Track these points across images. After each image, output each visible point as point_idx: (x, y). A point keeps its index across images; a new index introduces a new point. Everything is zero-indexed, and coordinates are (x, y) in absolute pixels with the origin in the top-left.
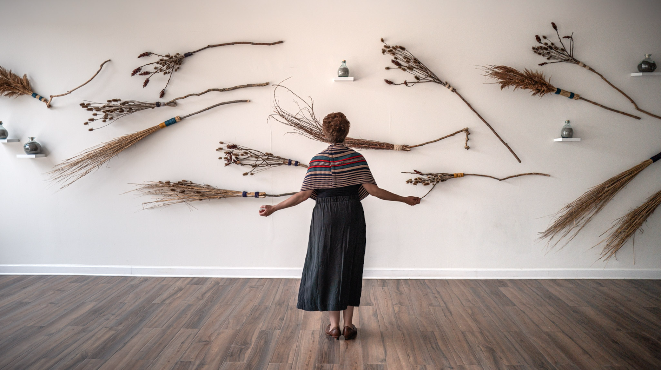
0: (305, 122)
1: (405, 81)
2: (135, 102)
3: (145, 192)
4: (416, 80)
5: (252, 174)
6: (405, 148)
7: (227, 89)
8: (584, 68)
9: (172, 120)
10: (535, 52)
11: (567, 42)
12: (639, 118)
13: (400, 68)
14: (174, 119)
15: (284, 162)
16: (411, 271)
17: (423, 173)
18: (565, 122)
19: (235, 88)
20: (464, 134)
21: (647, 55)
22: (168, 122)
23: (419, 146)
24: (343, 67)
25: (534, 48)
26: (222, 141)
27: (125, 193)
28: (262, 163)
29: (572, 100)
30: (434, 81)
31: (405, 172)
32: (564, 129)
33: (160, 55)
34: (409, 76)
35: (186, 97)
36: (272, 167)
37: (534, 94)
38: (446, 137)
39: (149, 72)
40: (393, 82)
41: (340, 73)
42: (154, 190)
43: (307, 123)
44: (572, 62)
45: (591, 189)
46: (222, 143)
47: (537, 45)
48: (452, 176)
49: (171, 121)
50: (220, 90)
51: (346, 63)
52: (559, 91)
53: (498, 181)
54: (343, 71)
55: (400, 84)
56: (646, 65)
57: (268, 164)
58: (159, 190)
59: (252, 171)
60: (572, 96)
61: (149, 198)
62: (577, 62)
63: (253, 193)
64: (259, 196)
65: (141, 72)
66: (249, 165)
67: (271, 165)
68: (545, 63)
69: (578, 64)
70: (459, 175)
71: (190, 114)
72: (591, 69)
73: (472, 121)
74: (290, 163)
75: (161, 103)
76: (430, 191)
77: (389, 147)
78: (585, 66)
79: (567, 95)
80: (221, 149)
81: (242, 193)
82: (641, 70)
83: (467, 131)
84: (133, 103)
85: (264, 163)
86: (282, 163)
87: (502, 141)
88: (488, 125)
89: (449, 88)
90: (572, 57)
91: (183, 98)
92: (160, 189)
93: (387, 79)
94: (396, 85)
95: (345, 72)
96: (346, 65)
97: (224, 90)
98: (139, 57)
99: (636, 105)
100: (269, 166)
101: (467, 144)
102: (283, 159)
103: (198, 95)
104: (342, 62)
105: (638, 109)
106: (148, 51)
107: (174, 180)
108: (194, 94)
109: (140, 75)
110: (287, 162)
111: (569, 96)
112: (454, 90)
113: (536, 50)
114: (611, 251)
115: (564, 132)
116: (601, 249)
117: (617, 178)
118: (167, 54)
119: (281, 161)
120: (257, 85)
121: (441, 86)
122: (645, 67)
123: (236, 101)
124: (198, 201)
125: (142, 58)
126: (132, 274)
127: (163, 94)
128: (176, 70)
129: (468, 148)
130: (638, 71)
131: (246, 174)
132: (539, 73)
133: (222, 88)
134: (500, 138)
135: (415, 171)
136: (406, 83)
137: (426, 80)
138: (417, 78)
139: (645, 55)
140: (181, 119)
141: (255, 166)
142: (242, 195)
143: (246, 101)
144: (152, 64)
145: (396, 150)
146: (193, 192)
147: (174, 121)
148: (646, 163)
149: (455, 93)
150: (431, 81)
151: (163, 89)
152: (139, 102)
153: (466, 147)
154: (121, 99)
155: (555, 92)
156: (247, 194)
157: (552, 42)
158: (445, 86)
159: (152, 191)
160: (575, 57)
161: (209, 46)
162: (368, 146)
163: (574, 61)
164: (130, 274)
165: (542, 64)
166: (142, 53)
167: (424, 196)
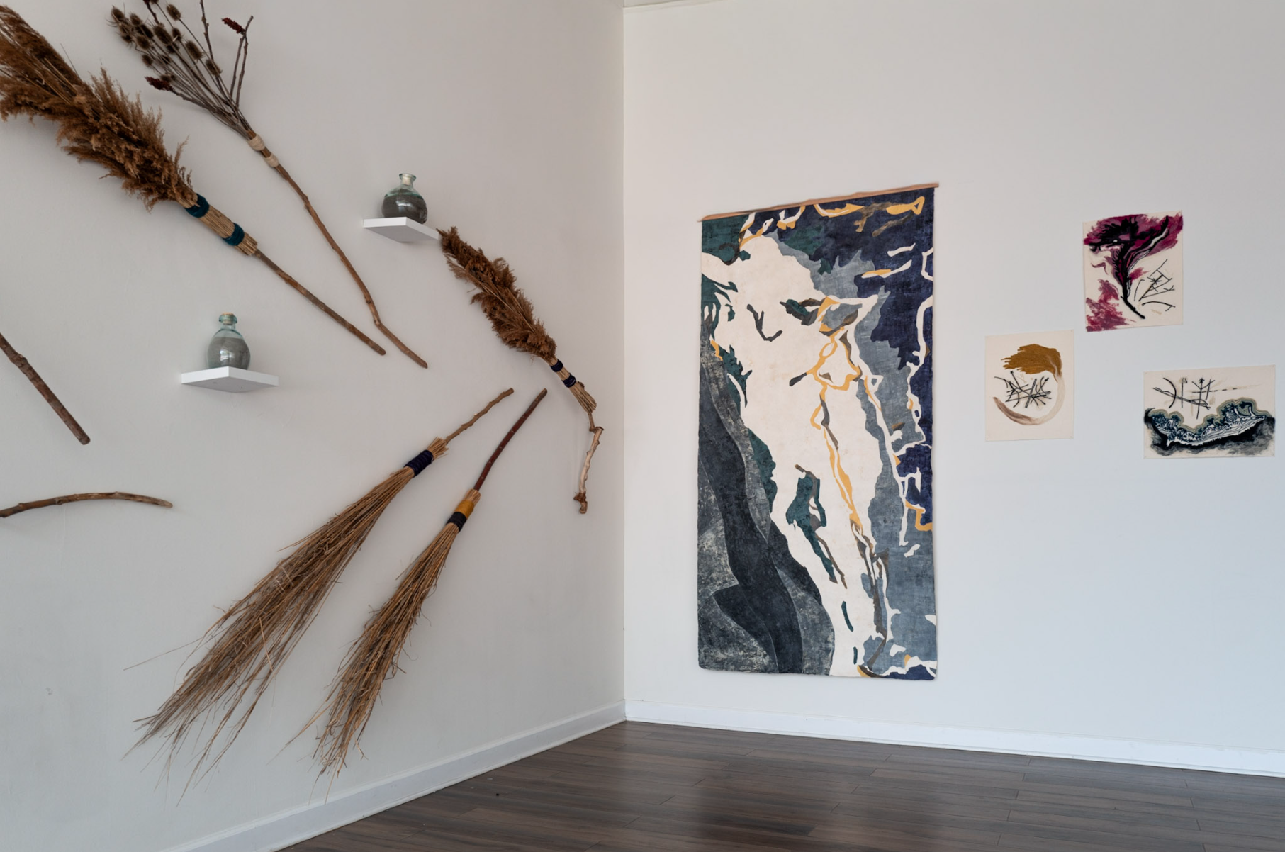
8: (262, 158)
11: (225, 43)
12: (382, 352)
18: (220, 320)
21: (407, 175)
25: (118, 15)
32: (219, 342)
44: (230, 127)
52: (200, 209)
56: (406, 203)
60: (236, 238)
62: (246, 131)
69: (249, 139)
72: (281, 171)
78: (266, 154)
79: (223, 229)
82: (392, 212)
90: (236, 108)
99: (375, 313)
105: (380, 326)
111: (228, 236)
115: (222, 348)
130: (383, 215)
139: (401, 173)
155: (192, 205)
163: (238, 125)
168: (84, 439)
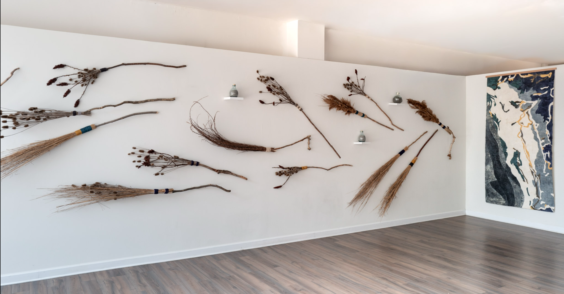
0: (205, 131)
1: (274, 102)
2: (52, 110)
3: (57, 196)
4: (279, 102)
5: (162, 174)
6: (273, 150)
7: (139, 101)
8: (368, 98)
9: (89, 128)
10: (345, 87)
11: (361, 82)
12: (393, 130)
13: (271, 92)
14: (89, 126)
15: (188, 163)
16: (276, 239)
17: (284, 167)
18: (360, 132)
19: (146, 101)
20: (307, 140)
22: (85, 130)
23: (281, 148)
24: (234, 90)
25: (344, 85)
26: (135, 146)
27: (37, 198)
28: (170, 164)
29: (363, 118)
30: (290, 103)
31: (274, 168)
32: (360, 136)
33: (76, 68)
34: (276, 98)
35: (103, 107)
36: (180, 167)
37: (346, 114)
38: (299, 142)
39: (67, 83)
40: (264, 102)
41: (232, 94)
42: (67, 193)
43: (206, 131)
44: (362, 95)
45: (373, 173)
46: (135, 148)
47: (347, 82)
48: (301, 169)
49: (87, 129)
50: (134, 103)
51: (236, 87)
52: (357, 113)
53: (326, 170)
54: (235, 93)
55: (268, 104)
57: (176, 165)
58: (73, 193)
59: (160, 171)
60: (364, 115)
61: (64, 201)
62: (365, 95)
63: (163, 190)
64: (169, 192)
65: (57, 82)
66: (160, 166)
67: (178, 165)
68: (351, 95)
69: (366, 96)
70: (305, 168)
71: (105, 123)
72: (372, 100)
73: (311, 131)
74: (192, 163)
75: (77, 112)
76: (287, 180)
77: (263, 149)
78: (369, 97)
79: (361, 115)
80: (133, 153)
81: (154, 191)
82: (394, 101)
83: (309, 138)
84: (50, 112)
85: (172, 163)
86: (187, 163)
87: (329, 144)
88: (321, 133)
89: (298, 108)
90: (363, 92)
91: (101, 108)
92: (74, 191)
93: (261, 100)
94: (266, 104)
95: (236, 94)
96: (236, 88)
97: (136, 103)
98: (54, 68)
99: (392, 122)
100: (177, 166)
101: (309, 146)
102: (187, 160)
103: (115, 106)
104: (233, 86)
105: (393, 124)
106: (63, 63)
107: (90, 182)
108: (111, 105)
109: (58, 85)
110: (191, 163)
111: (362, 116)
112: (301, 110)
113: (345, 85)
114: (383, 211)
115: (361, 138)
116: (377, 210)
117: (386, 166)
118: (86, 68)
119: (186, 163)
120: (166, 100)
121: (294, 106)
122: (398, 100)
123: (147, 112)
124: (114, 200)
125: (57, 69)
126: (39, 278)
127: (77, 104)
128: (92, 83)
129: (310, 149)
130: (393, 102)
131: (157, 174)
132: (348, 101)
133: (134, 101)
134: (328, 143)
135: (280, 166)
136: (274, 103)
137: (286, 102)
138: (281, 100)
139: (397, 93)
140: (96, 127)
141: (164, 167)
142: (154, 192)
143: (155, 113)
144: (69, 75)
145: (268, 151)
146: (109, 193)
147: (90, 129)
148: (397, 156)
149: (301, 111)
150: (288, 103)
151: (77, 99)
152: (56, 111)
153: (309, 148)
154: (38, 108)
155: (356, 113)
156: (159, 191)
157: (353, 81)
158: (297, 107)
159: (66, 194)
160: (365, 91)
161: (123, 64)
162: (250, 149)
163: (364, 94)
164: (37, 278)
165: (350, 95)
166: (57, 65)
167: (284, 184)
168: (340, 158)
